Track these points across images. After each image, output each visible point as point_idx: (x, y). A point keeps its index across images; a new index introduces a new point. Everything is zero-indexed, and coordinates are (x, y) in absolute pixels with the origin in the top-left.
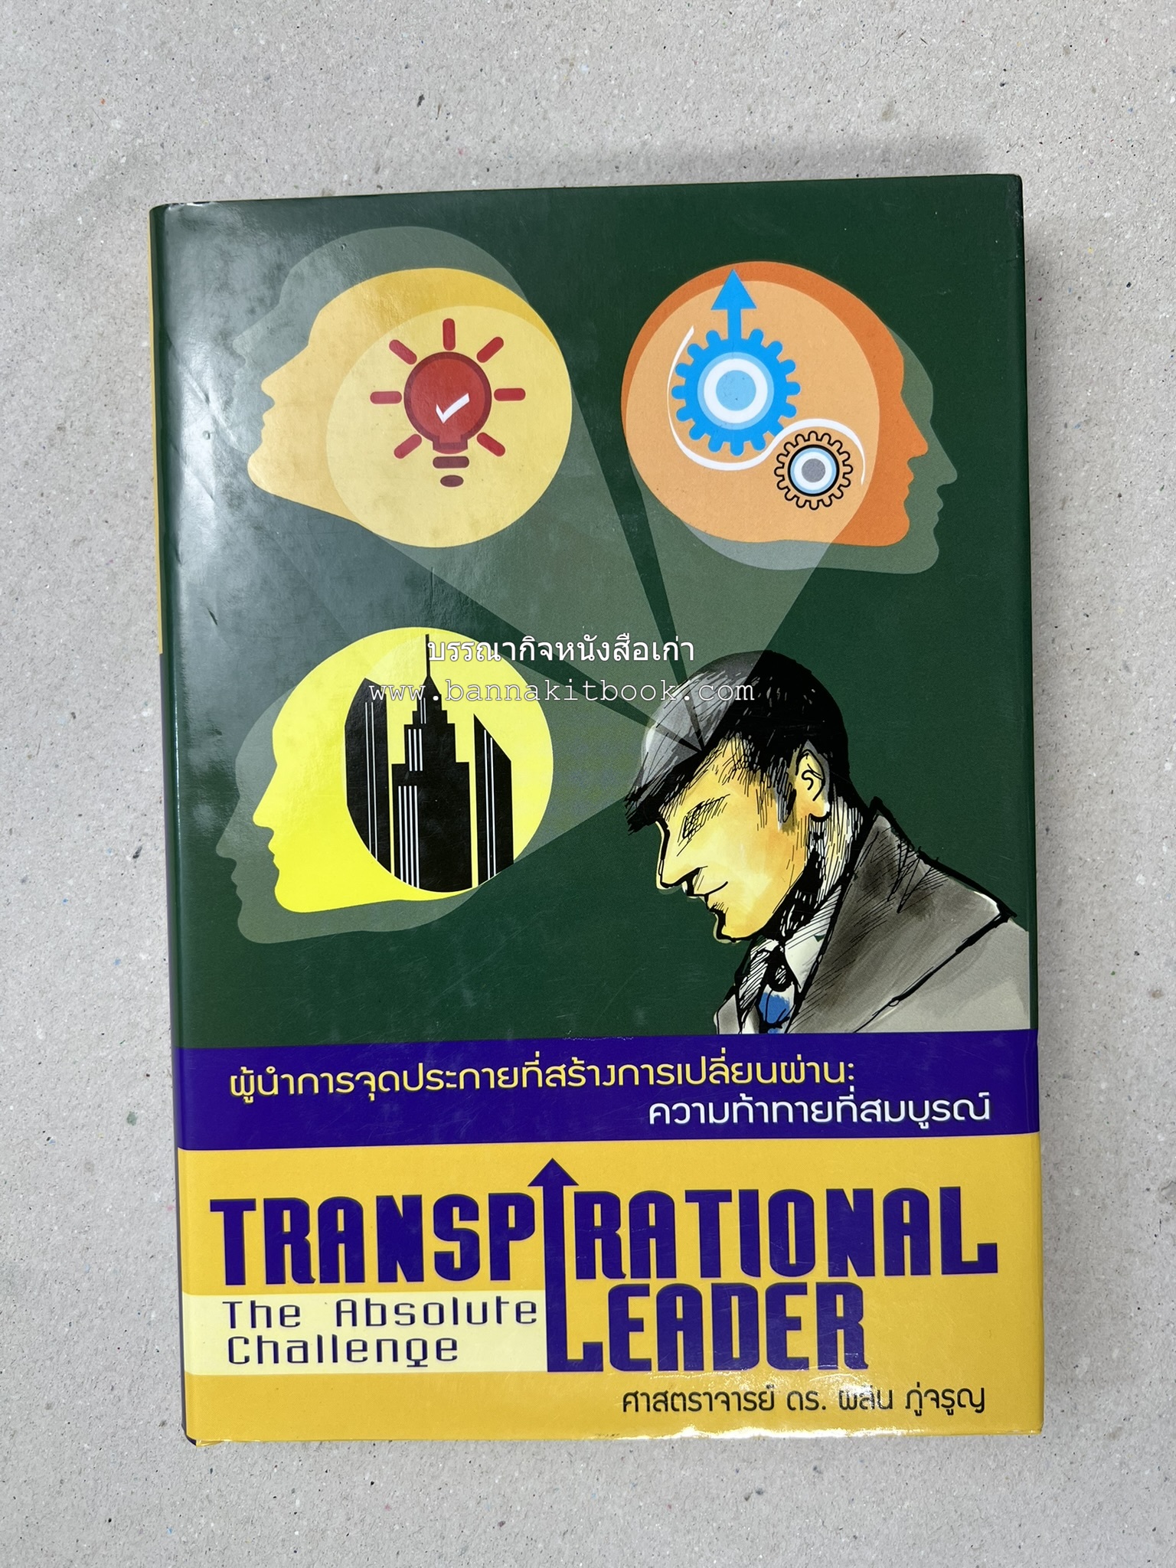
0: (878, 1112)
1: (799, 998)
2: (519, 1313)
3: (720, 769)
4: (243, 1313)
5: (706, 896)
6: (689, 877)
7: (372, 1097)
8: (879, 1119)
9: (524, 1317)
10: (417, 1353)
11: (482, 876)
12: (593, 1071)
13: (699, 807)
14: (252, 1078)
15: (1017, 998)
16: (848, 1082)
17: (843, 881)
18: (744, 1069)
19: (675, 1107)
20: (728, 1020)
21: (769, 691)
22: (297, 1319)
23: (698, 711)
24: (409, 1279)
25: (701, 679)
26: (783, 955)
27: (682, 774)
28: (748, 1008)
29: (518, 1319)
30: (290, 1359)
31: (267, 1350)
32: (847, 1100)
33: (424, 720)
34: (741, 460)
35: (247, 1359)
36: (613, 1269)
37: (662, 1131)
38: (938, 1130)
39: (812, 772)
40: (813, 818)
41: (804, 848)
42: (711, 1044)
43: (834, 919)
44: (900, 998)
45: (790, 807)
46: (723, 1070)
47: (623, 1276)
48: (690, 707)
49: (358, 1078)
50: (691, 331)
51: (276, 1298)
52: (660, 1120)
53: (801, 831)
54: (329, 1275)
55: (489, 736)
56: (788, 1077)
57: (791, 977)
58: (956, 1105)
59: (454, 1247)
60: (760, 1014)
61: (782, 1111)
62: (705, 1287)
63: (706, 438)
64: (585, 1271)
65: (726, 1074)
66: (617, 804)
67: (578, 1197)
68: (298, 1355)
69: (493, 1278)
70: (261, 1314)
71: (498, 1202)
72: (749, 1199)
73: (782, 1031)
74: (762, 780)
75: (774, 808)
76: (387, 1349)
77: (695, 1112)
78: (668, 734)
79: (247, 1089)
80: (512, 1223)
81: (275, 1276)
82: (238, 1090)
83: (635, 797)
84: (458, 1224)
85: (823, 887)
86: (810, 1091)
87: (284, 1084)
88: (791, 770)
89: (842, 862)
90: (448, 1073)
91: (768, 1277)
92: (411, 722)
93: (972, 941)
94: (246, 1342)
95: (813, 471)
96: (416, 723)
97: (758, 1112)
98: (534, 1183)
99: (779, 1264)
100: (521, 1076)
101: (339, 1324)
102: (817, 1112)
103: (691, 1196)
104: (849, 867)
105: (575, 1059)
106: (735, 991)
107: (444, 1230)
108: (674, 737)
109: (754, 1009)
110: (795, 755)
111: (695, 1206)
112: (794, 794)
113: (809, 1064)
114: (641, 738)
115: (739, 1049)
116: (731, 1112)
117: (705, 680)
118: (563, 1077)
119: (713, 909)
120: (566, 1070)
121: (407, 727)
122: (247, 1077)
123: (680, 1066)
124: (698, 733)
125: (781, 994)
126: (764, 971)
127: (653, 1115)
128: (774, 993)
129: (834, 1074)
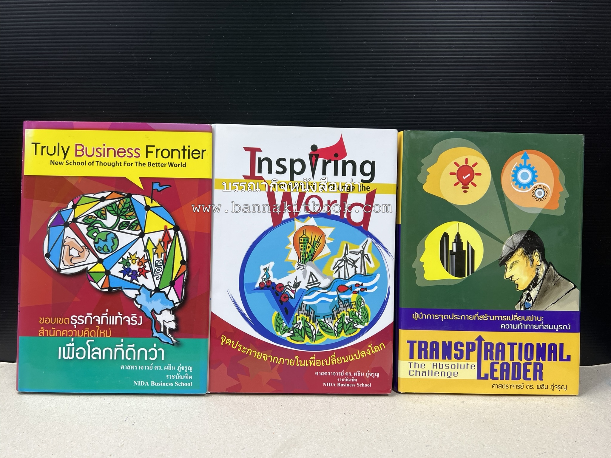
0: (548, 327)
1: (533, 303)
2: (471, 367)
3: (518, 254)
4: (413, 365)
5: (515, 281)
6: (511, 277)
7: (442, 320)
8: (548, 329)
9: (472, 368)
10: (449, 375)
11: (468, 275)
12: (489, 317)
13: (514, 262)
14: (417, 315)
15: (577, 304)
16: (542, 321)
17: (543, 279)
18: (521, 318)
19: (506, 325)
20: (518, 307)
21: (529, 238)
22: (424, 367)
23: (514, 242)
24: (448, 359)
25: (515, 235)
26: (530, 294)
27: (511, 255)
28: (522, 305)
29: (471, 368)
30: (422, 375)
31: (418, 373)
32: (542, 325)
33: (457, 241)
34: (525, 190)
35: (413, 375)
36: (492, 358)
37: (503, 330)
38: (560, 331)
39: (537, 256)
40: (537, 265)
41: (535, 272)
42: (514, 312)
43: (541, 287)
44: (553, 304)
45: (533, 263)
46: (516, 317)
47: (494, 360)
48: (513, 241)
49: (439, 316)
50: (516, 164)
51: (420, 362)
52: (503, 328)
53: (534, 268)
54: (431, 358)
55: (470, 245)
56: (530, 319)
57: (531, 299)
58: (564, 326)
59: (458, 353)
60: (525, 306)
61: (528, 326)
62: (510, 363)
63: (518, 185)
64: (486, 359)
65: (517, 318)
66: (497, 260)
67: (485, 343)
68: (424, 374)
69: (466, 359)
70: (417, 365)
71: (468, 344)
72: (521, 345)
73: (529, 310)
74: (527, 257)
75: (529, 263)
76: (443, 374)
77: (510, 326)
78: (508, 246)
79: (416, 317)
80: (471, 348)
81: (420, 357)
82: (414, 317)
83: (501, 259)
84: (459, 348)
85: (539, 280)
86: (534, 322)
87: (424, 316)
88: (533, 255)
89: (543, 275)
90: (459, 316)
91: (524, 361)
92: (454, 241)
93: (568, 292)
94: (413, 371)
95: (540, 193)
96: (455, 242)
97: (524, 326)
98: (476, 340)
99: (526, 358)
100: (474, 317)
101: (433, 368)
102: (535, 327)
103: (509, 344)
104: (544, 276)
105: (486, 314)
106: (520, 301)
107: (456, 349)
108: (509, 247)
109: (523, 305)
110: (534, 252)
111: (509, 346)
112: (533, 260)
113: (534, 317)
114: (502, 247)
115: (520, 313)
116: (518, 326)
117: (516, 236)
118: (483, 318)
119: (516, 284)
120: (484, 316)
121: (453, 242)
122: (416, 314)
123: (508, 316)
124: (514, 246)
125: (529, 302)
126: (526, 297)
127: (501, 327)
128: (528, 302)
129: (539, 319)
